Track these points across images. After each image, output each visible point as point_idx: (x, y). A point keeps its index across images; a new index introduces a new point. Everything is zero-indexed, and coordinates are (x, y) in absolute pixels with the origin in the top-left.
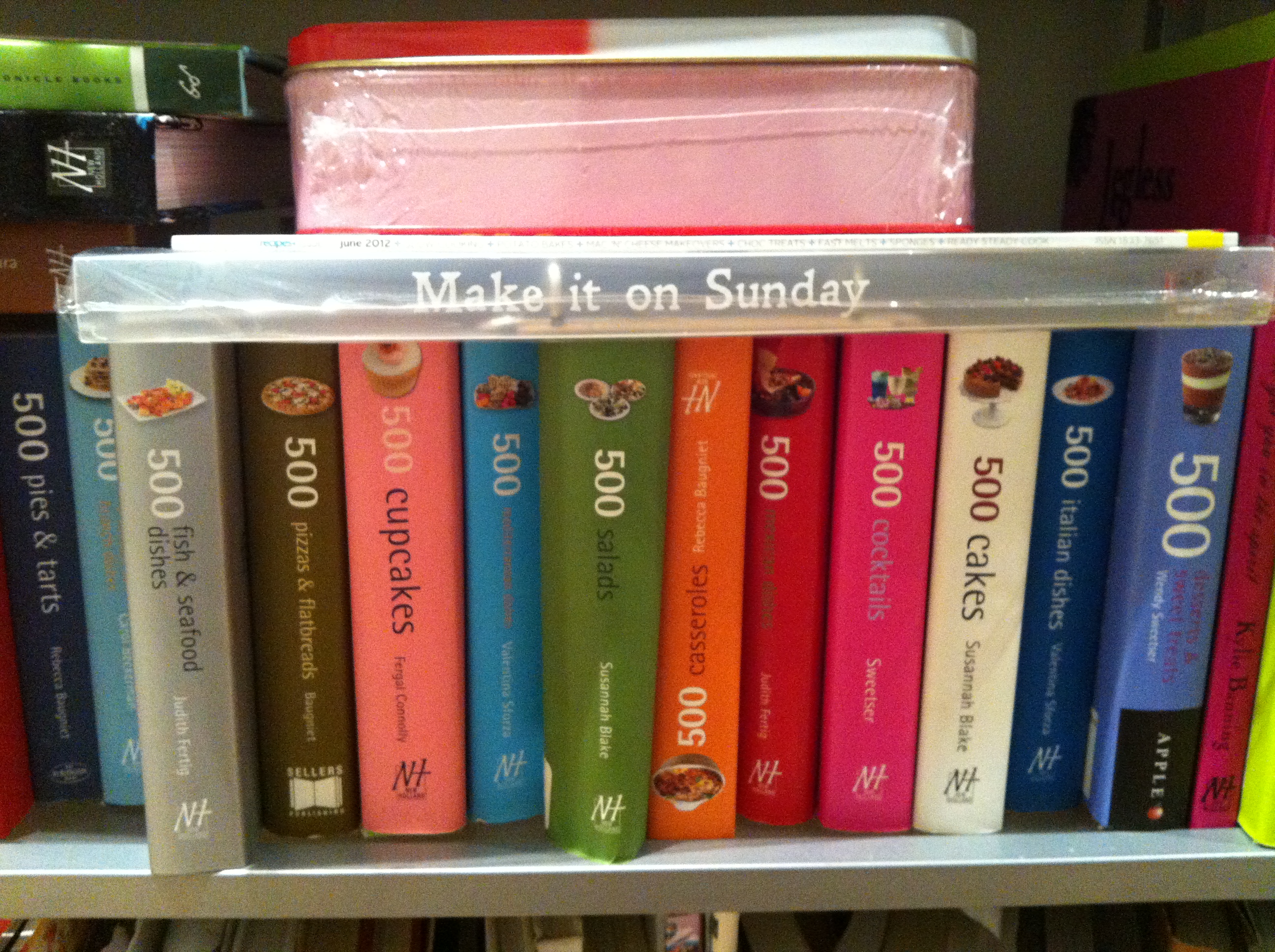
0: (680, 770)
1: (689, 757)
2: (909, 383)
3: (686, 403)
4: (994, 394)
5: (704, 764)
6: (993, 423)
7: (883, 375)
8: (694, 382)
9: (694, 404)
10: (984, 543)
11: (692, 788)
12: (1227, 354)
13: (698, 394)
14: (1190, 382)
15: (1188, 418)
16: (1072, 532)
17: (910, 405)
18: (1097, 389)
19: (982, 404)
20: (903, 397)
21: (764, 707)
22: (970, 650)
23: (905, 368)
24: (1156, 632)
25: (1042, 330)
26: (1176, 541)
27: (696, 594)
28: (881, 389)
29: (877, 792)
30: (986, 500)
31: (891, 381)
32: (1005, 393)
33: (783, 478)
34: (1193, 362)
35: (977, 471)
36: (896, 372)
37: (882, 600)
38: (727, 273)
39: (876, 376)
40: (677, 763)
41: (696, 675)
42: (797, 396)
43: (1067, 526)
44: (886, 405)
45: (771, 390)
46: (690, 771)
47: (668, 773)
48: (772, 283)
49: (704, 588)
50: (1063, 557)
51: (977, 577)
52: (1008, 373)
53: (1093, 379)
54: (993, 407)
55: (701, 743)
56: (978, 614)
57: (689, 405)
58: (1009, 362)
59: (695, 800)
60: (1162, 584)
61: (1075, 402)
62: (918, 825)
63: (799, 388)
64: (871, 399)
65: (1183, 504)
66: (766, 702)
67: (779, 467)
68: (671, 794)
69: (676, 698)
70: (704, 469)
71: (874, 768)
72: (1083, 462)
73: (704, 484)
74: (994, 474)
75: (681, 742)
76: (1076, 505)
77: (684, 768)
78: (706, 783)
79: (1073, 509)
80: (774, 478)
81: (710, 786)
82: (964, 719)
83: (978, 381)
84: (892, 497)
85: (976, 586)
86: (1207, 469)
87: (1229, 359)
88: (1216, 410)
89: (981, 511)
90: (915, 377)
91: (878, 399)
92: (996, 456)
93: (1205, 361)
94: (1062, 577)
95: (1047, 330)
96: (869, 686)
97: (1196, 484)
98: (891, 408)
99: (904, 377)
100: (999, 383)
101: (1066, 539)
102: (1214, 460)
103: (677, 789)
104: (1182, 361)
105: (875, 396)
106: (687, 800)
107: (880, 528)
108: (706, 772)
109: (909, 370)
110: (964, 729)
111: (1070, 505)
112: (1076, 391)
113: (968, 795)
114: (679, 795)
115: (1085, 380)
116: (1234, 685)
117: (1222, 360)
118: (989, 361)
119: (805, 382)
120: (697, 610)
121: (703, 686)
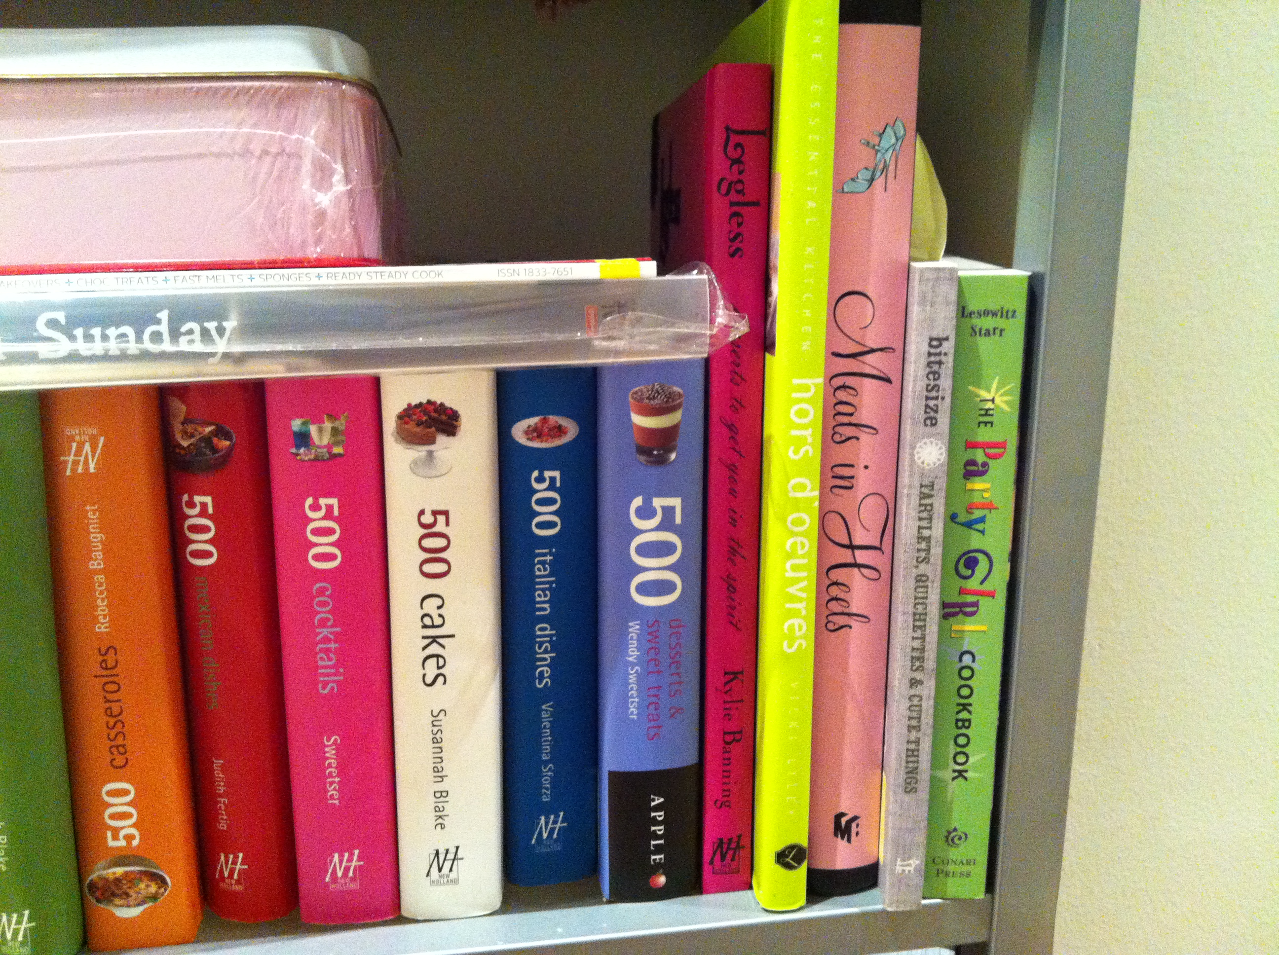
0: (114, 873)
1: (121, 860)
2: (335, 431)
3: (66, 462)
4: (432, 441)
5: (145, 866)
6: (434, 473)
7: (304, 423)
8: (72, 439)
9: (76, 463)
10: (438, 602)
11: (131, 892)
12: (676, 389)
13: (78, 453)
14: (640, 420)
15: (642, 458)
16: (550, 583)
17: (339, 455)
18: (560, 431)
19: (420, 452)
20: (329, 447)
21: (220, 795)
22: (435, 718)
23: (327, 414)
24: (635, 687)
25: (483, 369)
26: (644, 589)
27: (105, 680)
28: (303, 439)
29: (353, 879)
30: (435, 555)
31: (313, 429)
32: (442, 440)
33: (210, 541)
34: (641, 400)
35: (424, 526)
36: (318, 421)
37: (333, 671)
38: (61, 317)
39: (296, 424)
40: (109, 867)
41: (119, 769)
42: (214, 450)
43: (544, 576)
44: (312, 457)
45: (185, 444)
46: (126, 873)
47: (101, 878)
48: (117, 326)
49: (114, 672)
50: (544, 609)
51: (434, 639)
52: (444, 417)
53: (553, 419)
54: (430, 454)
55: (135, 843)
56: (441, 679)
57: (69, 466)
58: (442, 405)
59: (139, 905)
60: (635, 637)
61: (536, 444)
62: (405, 913)
63: (215, 440)
64: (294, 450)
65: (646, 550)
66: (221, 790)
67: (204, 529)
68: (109, 901)
69: (99, 795)
70: (97, 537)
71: (346, 855)
72: (554, 508)
73: (99, 555)
74: (440, 527)
75: (111, 843)
76: (550, 554)
77: (119, 871)
78: (147, 886)
79: (549, 558)
80: (201, 542)
81: (153, 889)
82: (438, 795)
83: (412, 427)
84: (331, 557)
85: (434, 649)
86: (668, 512)
87: (680, 395)
88: (670, 451)
89: (429, 568)
90: (341, 424)
91: (302, 450)
92: (442, 508)
93: (654, 398)
94: (544, 632)
95: (488, 370)
96: (330, 766)
97: (658, 529)
98: (316, 459)
99: (328, 425)
100: (433, 429)
101: (543, 590)
102: (676, 502)
103: (114, 895)
104: (630, 399)
105: (298, 447)
106: (128, 906)
107: (321, 592)
108: (145, 873)
109: (333, 417)
110: (440, 805)
111: (544, 555)
112: (536, 433)
113: (453, 875)
114: (117, 901)
115: (545, 421)
116: (728, 738)
117: (671, 396)
118: (420, 405)
119: (220, 432)
120: (110, 697)
121: (128, 781)
